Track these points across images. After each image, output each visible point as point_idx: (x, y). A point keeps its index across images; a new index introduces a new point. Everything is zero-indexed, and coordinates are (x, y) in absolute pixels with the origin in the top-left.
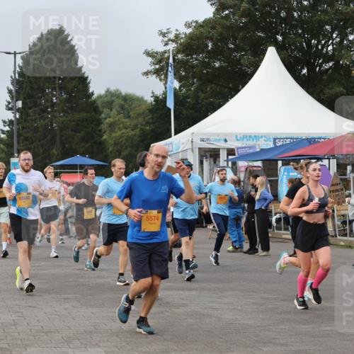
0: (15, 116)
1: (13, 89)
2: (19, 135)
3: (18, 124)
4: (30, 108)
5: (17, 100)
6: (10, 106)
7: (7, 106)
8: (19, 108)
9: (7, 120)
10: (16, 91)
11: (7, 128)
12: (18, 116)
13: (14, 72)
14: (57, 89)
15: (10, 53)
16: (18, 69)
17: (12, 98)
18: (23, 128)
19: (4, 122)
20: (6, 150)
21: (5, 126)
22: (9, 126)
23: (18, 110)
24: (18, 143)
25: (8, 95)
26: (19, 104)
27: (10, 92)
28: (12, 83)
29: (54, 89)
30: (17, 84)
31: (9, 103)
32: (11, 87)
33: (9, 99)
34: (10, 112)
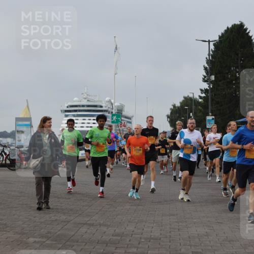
0: (209, 87)
1: (207, 66)
2: (212, 100)
3: (211, 92)
4: (220, 81)
5: (211, 75)
6: (206, 79)
7: (203, 79)
8: (212, 81)
9: (203, 89)
10: (210, 68)
11: (203, 95)
12: (211, 87)
13: (209, 55)
14: (240, 67)
15: (205, 41)
16: (211, 53)
17: (207, 73)
18: (215, 95)
19: (201, 90)
20: (203, 110)
21: (202, 93)
22: (205, 93)
23: (212, 82)
24: (212, 105)
25: (204, 71)
26: (213, 78)
27: (205, 69)
28: (207, 63)
29: (237, 67)
30: (211, 63)
31: (205, 77)
32: (206, 65)
33: (205, 74)
34: (206, 83)
